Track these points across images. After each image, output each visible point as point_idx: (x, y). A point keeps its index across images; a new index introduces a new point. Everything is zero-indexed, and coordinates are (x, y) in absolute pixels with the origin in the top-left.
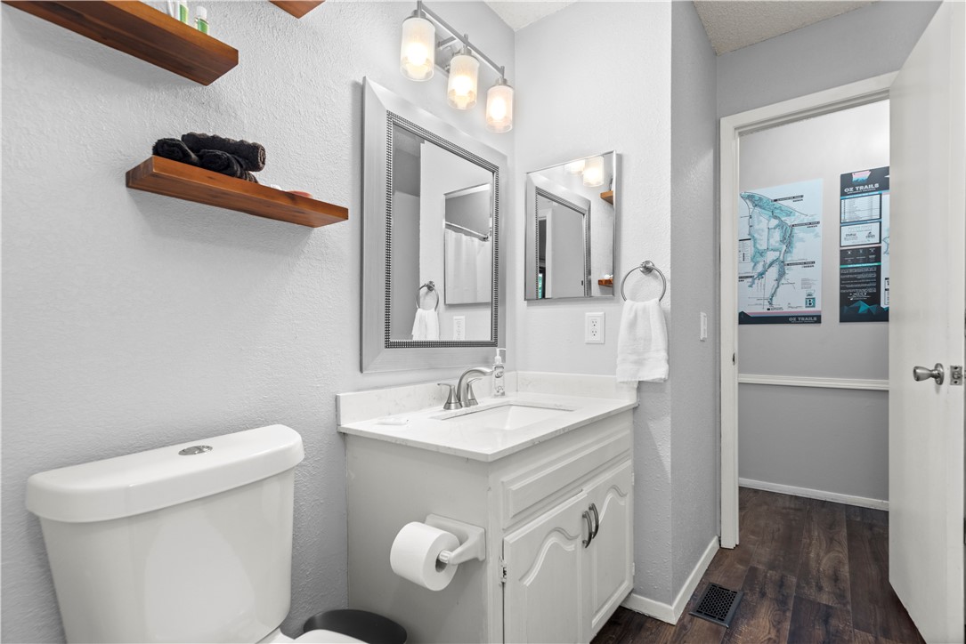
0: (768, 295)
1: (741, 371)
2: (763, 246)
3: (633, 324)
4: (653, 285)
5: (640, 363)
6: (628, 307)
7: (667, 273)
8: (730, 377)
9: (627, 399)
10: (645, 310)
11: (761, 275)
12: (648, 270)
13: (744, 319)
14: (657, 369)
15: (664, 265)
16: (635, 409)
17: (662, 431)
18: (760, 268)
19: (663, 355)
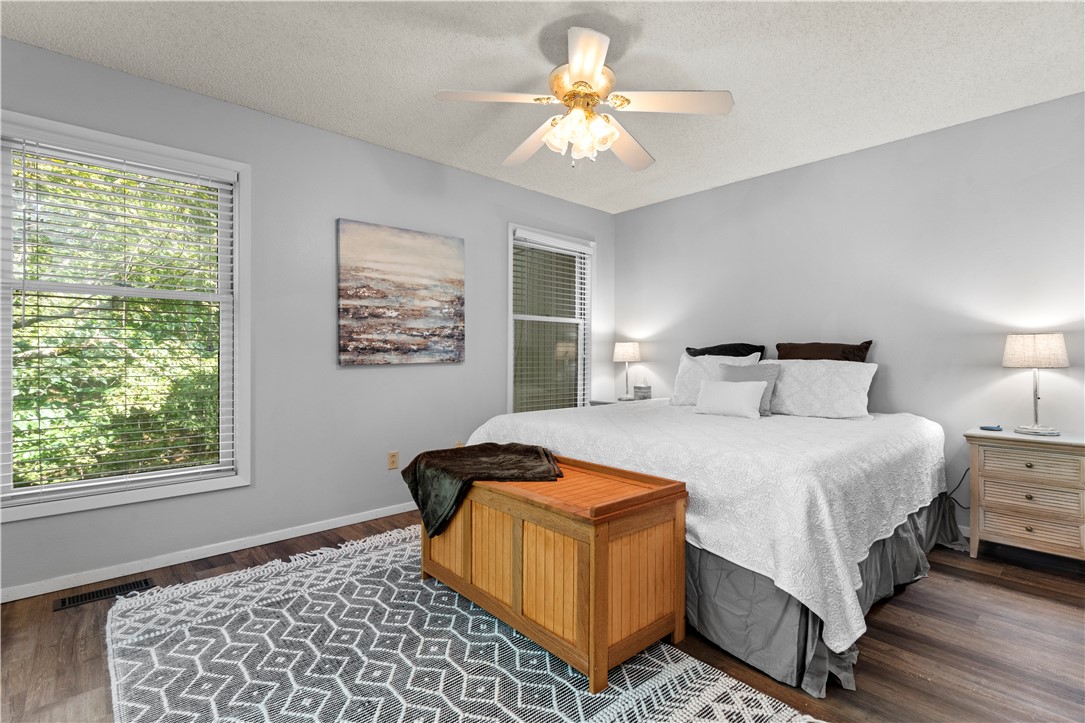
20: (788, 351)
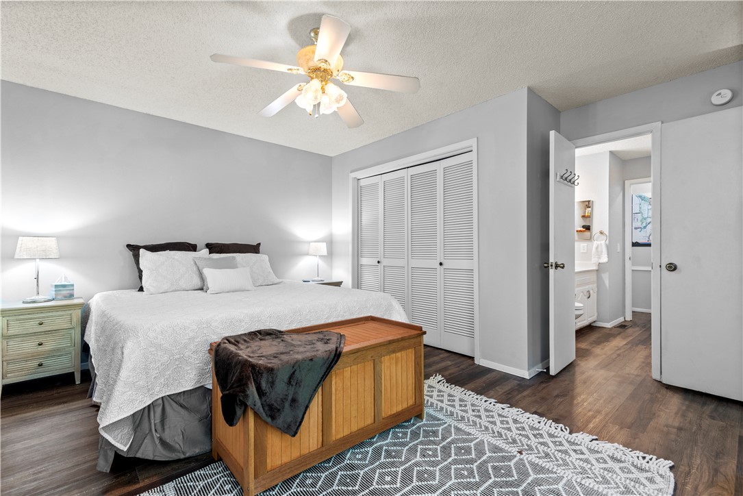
0: (648, 235)
1: (633, 265)
2: (645, 216)
3: (597, 248)
4: (604, 237)
5: (599, 258)
6: (595, 243)
7: (607, 234)
8: (629, 267)
9: (595, 268)
10: (601, 244)
11: (645, 227)
12: (601, 233)
13: (635, 244)
14: (604, 259)
15: (606, 232)
16: (597, 270)
17: (606, 277)
18: (644, 225)
19: (606, 256)
20: (213, 248)
